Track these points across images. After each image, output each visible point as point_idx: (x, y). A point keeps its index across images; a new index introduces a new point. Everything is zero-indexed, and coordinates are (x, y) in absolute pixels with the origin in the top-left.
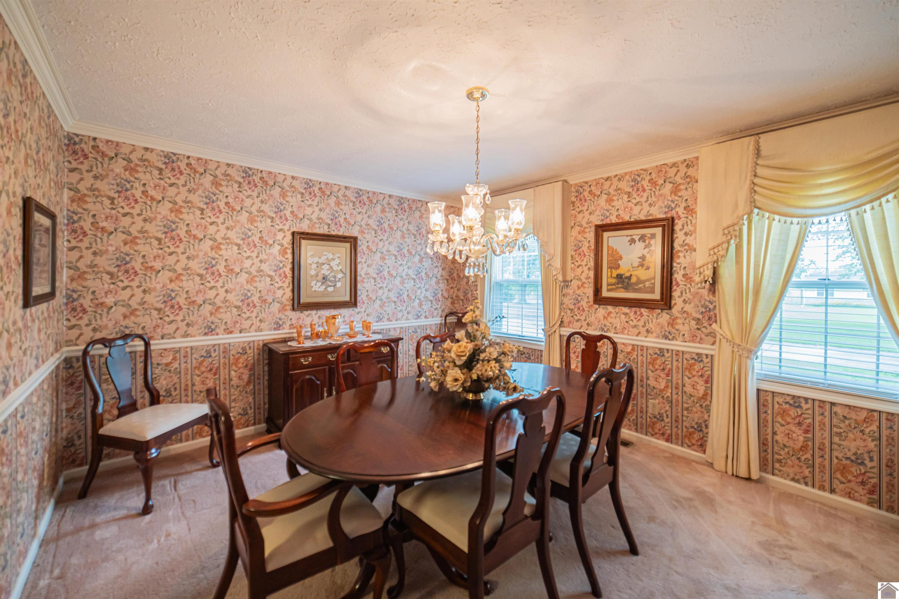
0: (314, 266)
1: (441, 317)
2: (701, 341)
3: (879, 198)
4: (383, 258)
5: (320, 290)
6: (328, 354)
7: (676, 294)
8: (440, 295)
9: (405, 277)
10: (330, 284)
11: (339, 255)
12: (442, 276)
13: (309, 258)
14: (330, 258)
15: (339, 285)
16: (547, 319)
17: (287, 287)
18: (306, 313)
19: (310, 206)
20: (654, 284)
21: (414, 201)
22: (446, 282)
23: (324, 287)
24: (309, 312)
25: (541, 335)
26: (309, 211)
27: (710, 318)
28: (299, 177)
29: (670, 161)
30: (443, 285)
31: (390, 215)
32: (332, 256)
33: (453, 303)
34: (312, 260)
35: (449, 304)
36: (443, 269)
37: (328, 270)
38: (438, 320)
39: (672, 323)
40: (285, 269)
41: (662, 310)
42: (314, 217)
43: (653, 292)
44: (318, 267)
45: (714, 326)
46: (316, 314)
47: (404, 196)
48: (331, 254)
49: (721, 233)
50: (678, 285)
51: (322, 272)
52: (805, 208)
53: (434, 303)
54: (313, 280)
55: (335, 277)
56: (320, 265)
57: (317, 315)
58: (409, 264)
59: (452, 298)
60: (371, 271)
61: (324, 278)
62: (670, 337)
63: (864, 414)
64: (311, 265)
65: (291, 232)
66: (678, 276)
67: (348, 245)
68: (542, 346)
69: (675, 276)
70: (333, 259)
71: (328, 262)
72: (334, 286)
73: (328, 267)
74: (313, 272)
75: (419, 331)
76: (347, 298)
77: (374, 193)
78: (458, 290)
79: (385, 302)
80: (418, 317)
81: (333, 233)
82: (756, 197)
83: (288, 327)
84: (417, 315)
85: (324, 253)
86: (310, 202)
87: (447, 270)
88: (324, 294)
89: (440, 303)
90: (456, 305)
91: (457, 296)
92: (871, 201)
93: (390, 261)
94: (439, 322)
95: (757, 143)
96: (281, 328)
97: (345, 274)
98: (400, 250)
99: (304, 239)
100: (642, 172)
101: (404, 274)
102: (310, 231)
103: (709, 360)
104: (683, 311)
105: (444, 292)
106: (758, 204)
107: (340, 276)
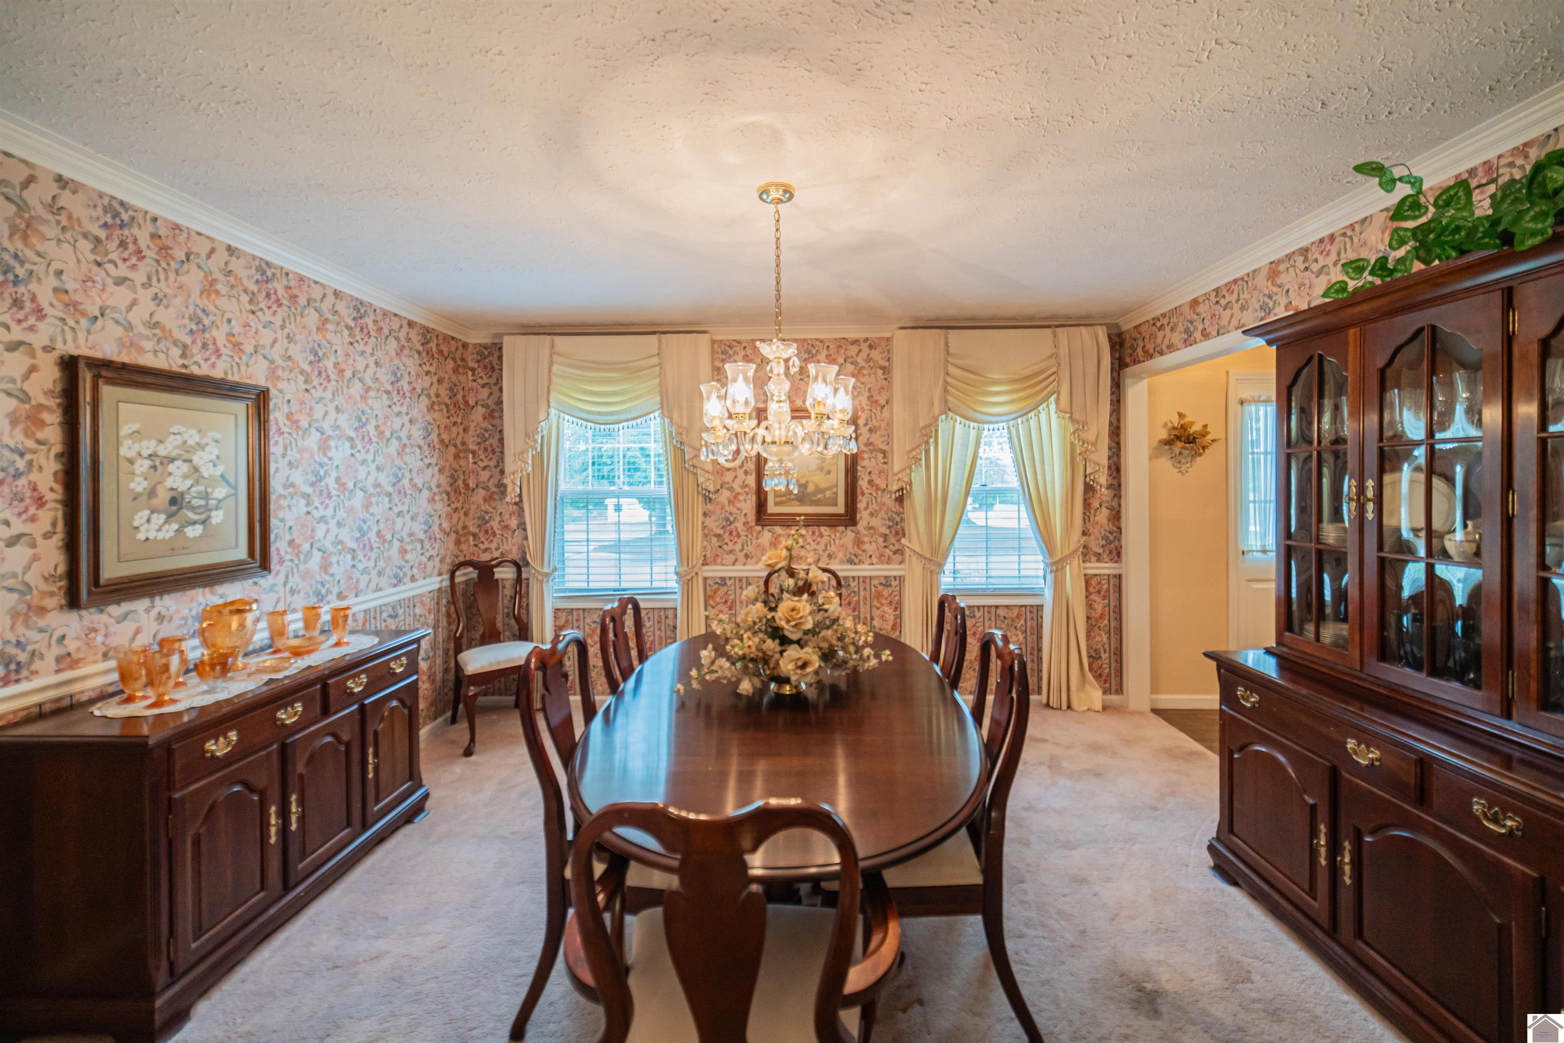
0: (142, 466)
1: (440, 574)
2: (889, 561)
3: (1027, 413)
4: (324, 447)
5: (160, 536)
6: (278, 709)
7: (861, 506)
8: (436, 528)
9: (371, 490)
10: (192, 516)
11: (218, 436)
12: (438, 486)
13: (127, 443)
14: (191, 442)
15: (217, 517)
16: (684, 556)
17: (47, 536)
18: (115, 610)
19: (120, 281)
20: (836, 493)
21: (385, 314)
22: (446, 497)
23: (175, 526)
24: (126, 607)
25: (673, 584)
26: (119, 297)
27: (897, 533)
28: (82, 186)
29: (851, 336)
30: (441, 507)
31: (338, 340)
32: (197, 438)
33: (458, 542)
34: (136, 447)
35: (452, 546)
36: (440, 471)
37: (185, 477)
38: (435, 582)
39: (858, 542)
40: (34, 476)
41: (846, 526)
42: (137, 317)
43: (835, 504)
44: (154, 467)
45: (904, 541)
46: (147, 611)
47: (366, 299)
48: (193, 432)
49: (919, 434)
50: (863, 494)
51: (169, 483)
52: (988, 414)
53: (427, 545)
54: (140, 509)
55: (206, 496)
56: (159, 463)
57: (154, 613)
58: (380, 460)
59: (456, 532)
60: (297, 477)
61: (173, 501)
62: (856, 561)
63: (1016, 611)
64: (131, 461)
65: (56, 355)
66: (863, 483)
67: (239, 408)
68: (677, 600)
69: (860, 482)
70: (200, 446)
71: (186, 454)
72: (204, 522)
73: (185, 468)
74: (139, 485)
75: (400, 612)
76: (241, 553)
77: (301, 279)
78: (466, 514)
79: (330, 555)
80: (399, 581)
81: (195, 370)
82: (949, 397)
83: (53, 666)
84: (396, 576)
85: (174, 429)
86: (123, 271)
87: (447, 473)
88: (172, 547)
89: (437, 545)
90: (463, 547)
91: (464, 527)
92: (1021, 416)
93: (340, 452)
94: (436, 586)
95: (946, 338)
96: (25, 673)
97: (235, 488)
98: (361, 425)
99: (110, 381)
100: (818, 343)
101: (369, 485)
102: (125, 358)
103: (897, 582)
104: (870, 528)
105: (443, 520)
106: (950, 406)
107: (220, 492)
